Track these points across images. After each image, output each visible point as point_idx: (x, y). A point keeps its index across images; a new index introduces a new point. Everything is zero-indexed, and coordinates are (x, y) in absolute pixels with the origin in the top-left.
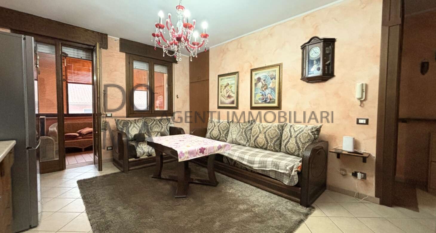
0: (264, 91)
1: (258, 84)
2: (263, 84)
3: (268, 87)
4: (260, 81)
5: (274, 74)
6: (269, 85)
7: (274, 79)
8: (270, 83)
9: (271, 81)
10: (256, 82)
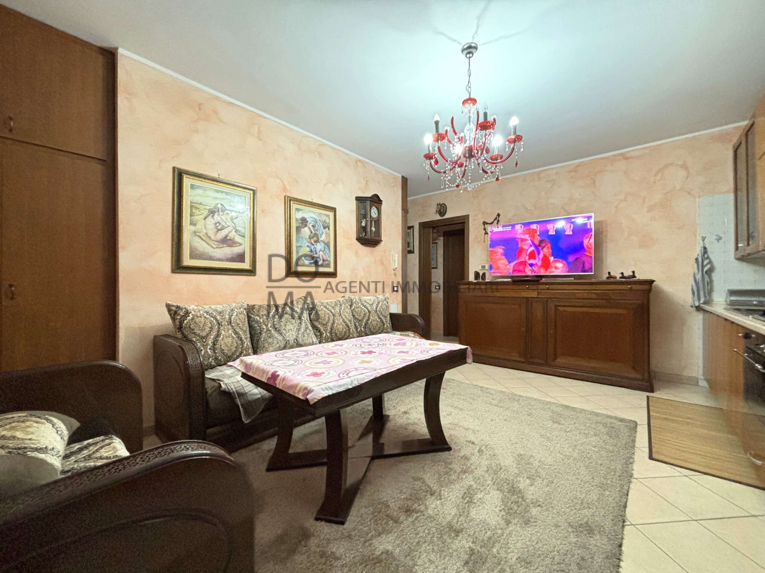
0: (313, 245)
1: (303, 230)
2: (311, 232)
3: (321, 239)
4: (306, 226)
5: (328, 221)
6: (321, 236)
7: (327, 229)
8: (322, 233)
9: (324, 230)
10: (298, 225)
